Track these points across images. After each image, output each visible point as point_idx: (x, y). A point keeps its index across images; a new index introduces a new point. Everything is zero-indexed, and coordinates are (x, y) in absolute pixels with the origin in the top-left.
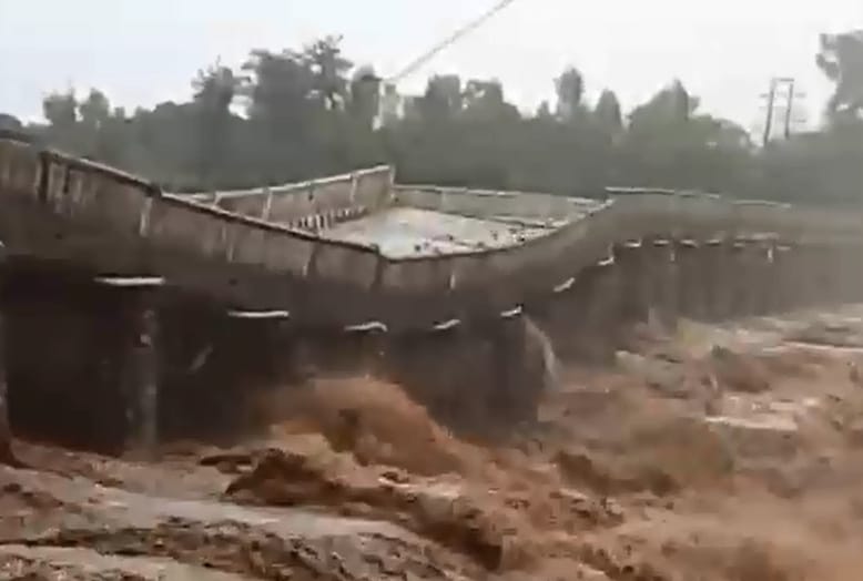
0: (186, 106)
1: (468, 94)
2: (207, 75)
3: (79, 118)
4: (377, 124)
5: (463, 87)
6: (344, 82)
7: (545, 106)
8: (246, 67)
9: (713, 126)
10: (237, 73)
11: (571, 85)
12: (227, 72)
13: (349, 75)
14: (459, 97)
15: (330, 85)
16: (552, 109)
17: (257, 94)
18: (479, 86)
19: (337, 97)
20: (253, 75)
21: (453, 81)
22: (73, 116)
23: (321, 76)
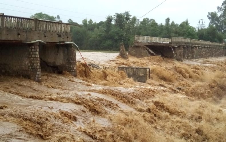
0: (105, 22)
1: (150, 21)
2: (108, 17)
3: (88, 23)
4: (135, 25)
5: (149, 20)
6: (130, 19)
8: (114, 15)
9: (190, 28)
10: (113, 17)
11: (168, 20)
12: (111, 16)
13: (131, 17)
14: (148, 22)
15: (128, 19)
17: (116, 21)
18: (152, 20)
19: (129, 21)
20: (116, 17)
21: (148, 19)
22: (87, 23)
23: (126, 17)
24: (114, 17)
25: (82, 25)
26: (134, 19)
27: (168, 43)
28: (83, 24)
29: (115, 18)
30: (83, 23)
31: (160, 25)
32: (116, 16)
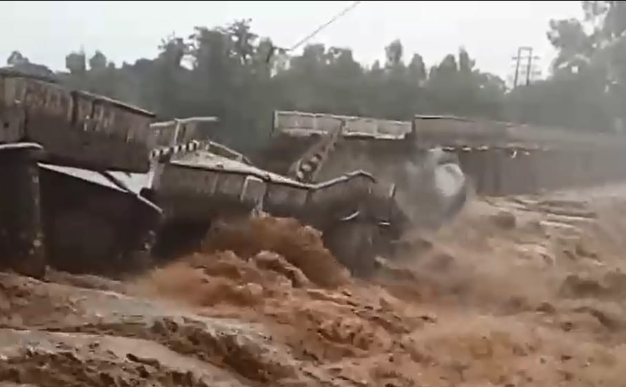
0: (156, 60)
1: (330, 56)
2: (167, 42)
3: (88, 67)
4: (273, 73)
5: (326, 52)
6: (251, 47)
7: (377, 63)
8: (191, 37)
9: (484, 78)
10: (186, 41)
11: (395, 50)
12: (180, 40)
13: (256, 43)
14: (323, 57)
15: (244, 48)
16: (382, 65)
17: (197, 54)
18: (336, 51)
19: (248, 56)
20: (196, 43)
21: (321, 48)
22: (84, 67)
23: (238, 43)
24: (190, 41)
25: (67, 74)
26: (268, 49)
27: (402, 137)
28: (68, 71)
29: (192, 45)
30: (68, 66)
31: (370, 68)
32: (199, 39)
